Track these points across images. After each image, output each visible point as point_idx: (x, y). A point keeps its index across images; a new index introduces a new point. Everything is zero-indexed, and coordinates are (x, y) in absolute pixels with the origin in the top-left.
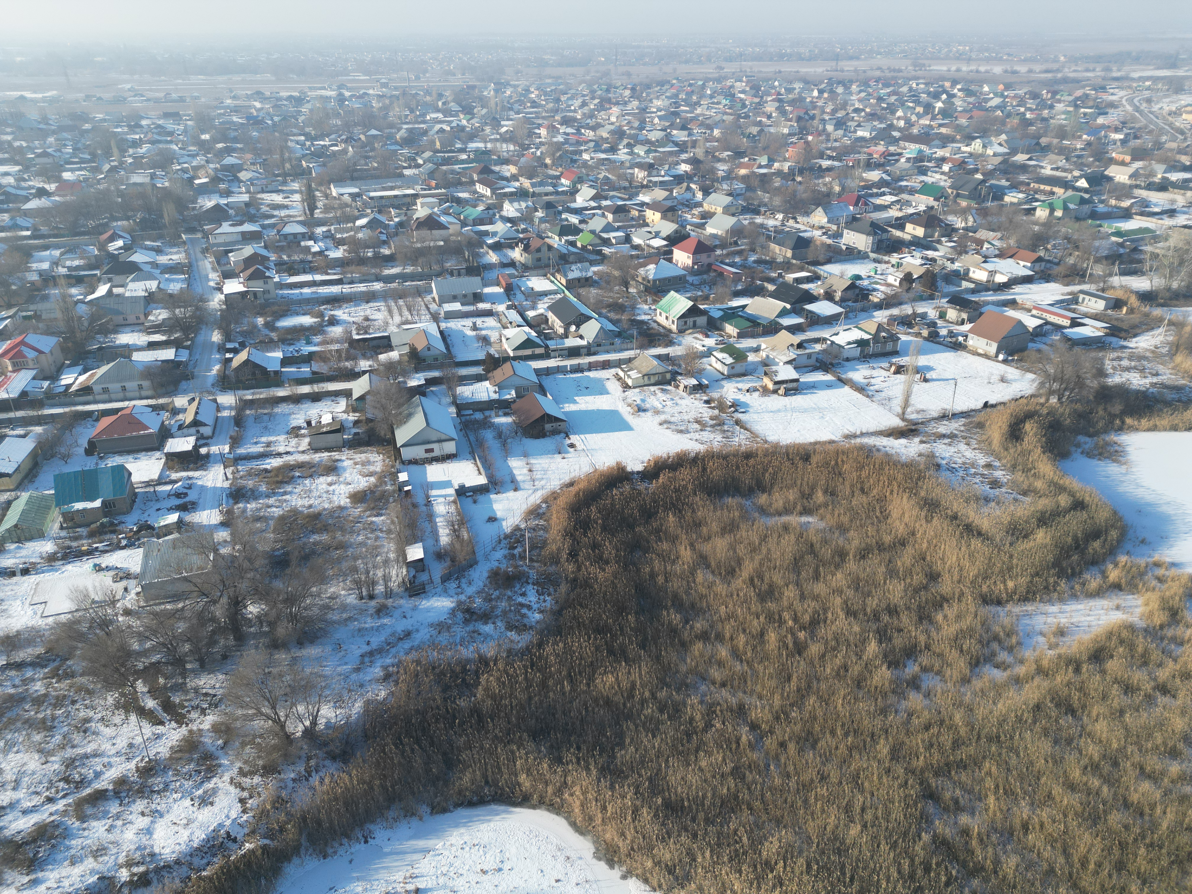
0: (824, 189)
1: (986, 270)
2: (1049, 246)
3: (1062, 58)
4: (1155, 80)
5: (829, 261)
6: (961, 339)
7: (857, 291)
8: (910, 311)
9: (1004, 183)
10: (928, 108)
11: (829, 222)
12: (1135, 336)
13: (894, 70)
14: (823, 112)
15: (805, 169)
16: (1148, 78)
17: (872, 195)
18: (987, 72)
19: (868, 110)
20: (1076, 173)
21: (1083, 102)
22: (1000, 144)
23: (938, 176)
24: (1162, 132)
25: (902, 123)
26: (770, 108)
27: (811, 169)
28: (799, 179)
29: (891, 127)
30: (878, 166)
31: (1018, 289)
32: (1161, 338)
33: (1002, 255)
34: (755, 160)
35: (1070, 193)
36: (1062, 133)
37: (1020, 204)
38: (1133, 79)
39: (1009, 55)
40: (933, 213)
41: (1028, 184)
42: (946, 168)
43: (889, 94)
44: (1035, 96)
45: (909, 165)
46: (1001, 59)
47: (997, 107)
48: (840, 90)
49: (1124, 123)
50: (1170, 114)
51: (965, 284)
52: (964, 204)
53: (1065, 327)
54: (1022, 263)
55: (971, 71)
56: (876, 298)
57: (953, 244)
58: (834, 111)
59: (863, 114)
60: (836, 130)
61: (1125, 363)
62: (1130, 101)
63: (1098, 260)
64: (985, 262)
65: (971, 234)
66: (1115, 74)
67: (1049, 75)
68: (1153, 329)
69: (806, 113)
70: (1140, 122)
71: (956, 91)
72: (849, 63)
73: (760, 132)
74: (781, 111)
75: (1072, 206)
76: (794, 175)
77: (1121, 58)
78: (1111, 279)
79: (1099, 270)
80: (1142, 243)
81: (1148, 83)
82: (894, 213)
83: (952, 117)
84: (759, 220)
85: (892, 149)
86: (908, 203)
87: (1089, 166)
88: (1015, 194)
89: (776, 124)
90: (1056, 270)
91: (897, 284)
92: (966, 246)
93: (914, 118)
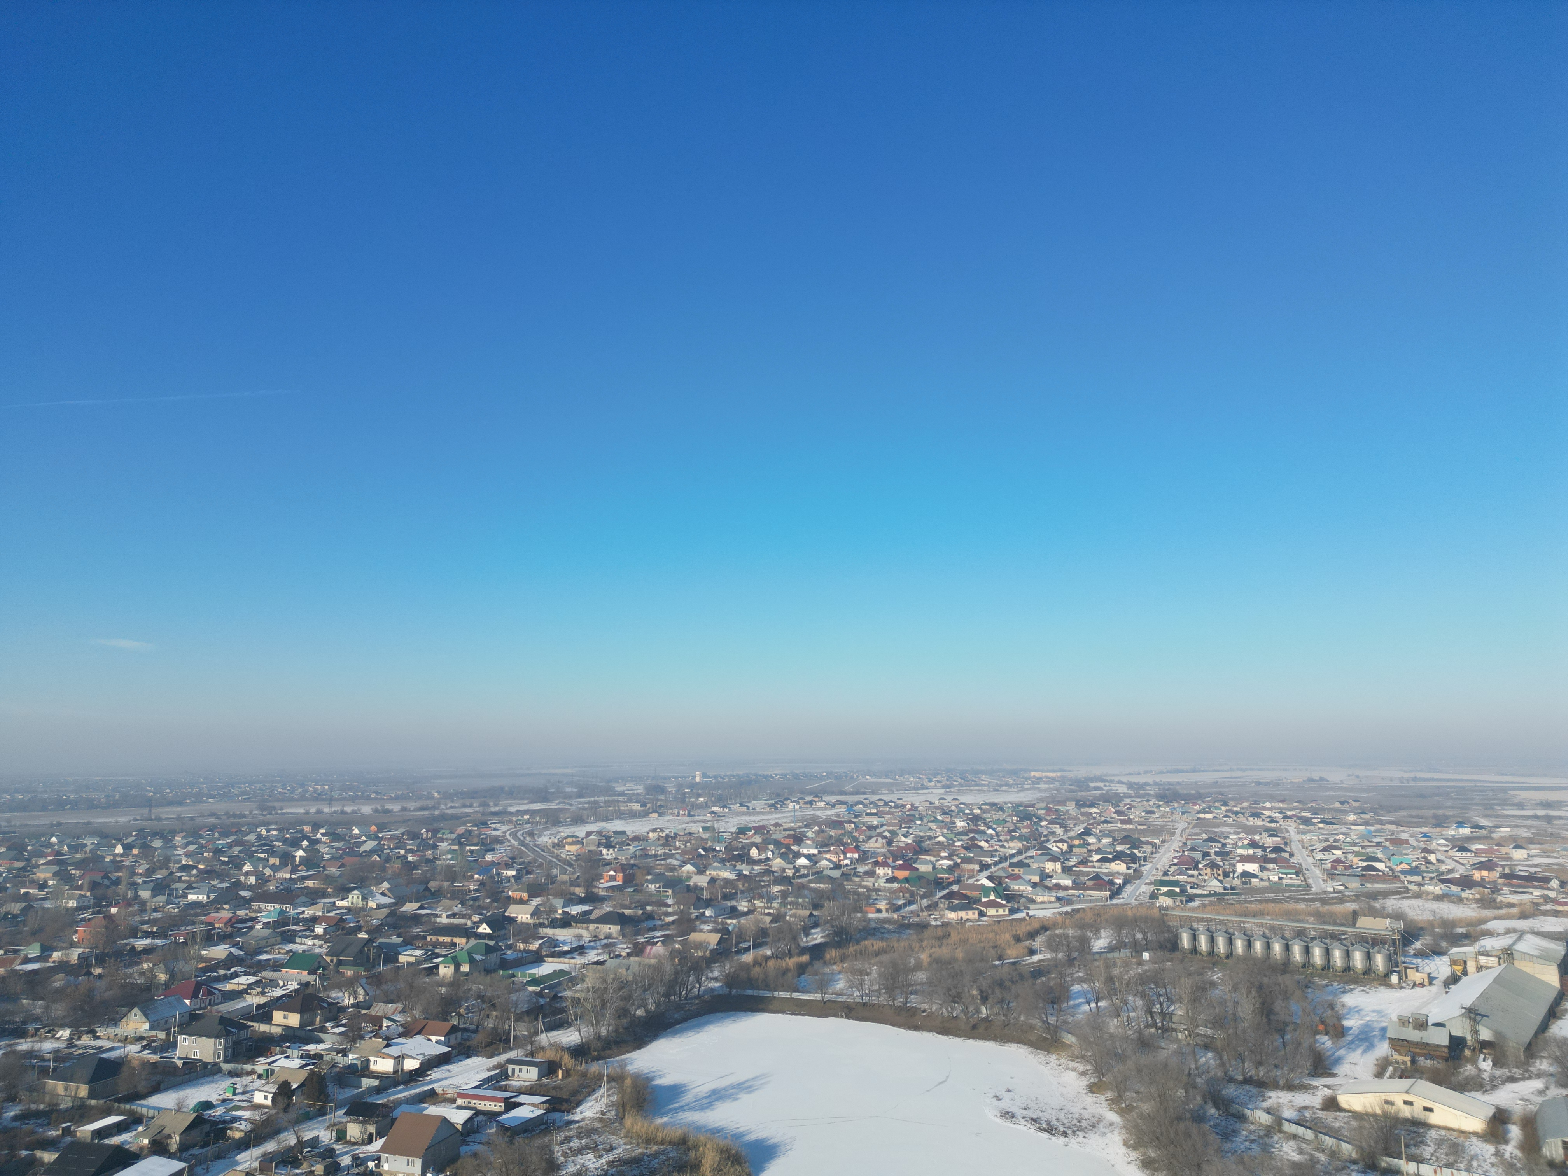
0: (140, 981)
1: (389, 1056)
2: (462, 1011)
3: (436, 795)
4: (533, 813)
5: (156, 1089)
6: (371, 1165)
7: (206, 1128)
8: (292, 1141)
9: (395, 939)
10: (287, 859)
11: (152, 1028)
12: (578, 1104)
13: (234, 816)
14: (134, 874)
15: (108, 955)
16: (526, 812)
17: (219, 979)
18: (354, 812)
19: (201, 866)
20: (476, 918)
21: (467, 839)
22: (383, 894)
23: (310, 942)
24: (551, 865)
25: (252, 880)
26: (44, 873)
27: (118, 954)
28: (98, 971)
29: (238, 885)
30: (223, 938)
31: (435, 1074)
32: (605, 1100)
33: (408, 1032)
34: (16, 952)
35: (473, 942)
36: (452, 875)
37: (418, 963)
38: (511, 813)
39: (377, 793)
40: (310, 990)
41: (425, 938)
42: (319, 930)
43: (230, 845)
44: (414, 836)
45: (268, 932)
46: (368, 798)
47: (373, 851)
48: (157, 843)
49: (513, 858)
50: (554, 847)
51: (366, 1082)
52: (349, 973)
53: (500, 1114)
54: (434, 1038)
55: (335, 812)
56: (237, 1133)
57: (342, 1029)
58: (149, 872)
59: (194, 872)
60: (154, 896)
61: (575, 1143)
62: (514, 835)
63: (519, 1018)
64: (388, 1046)
65: (364, 1012)
66: (493, 809)
67: (426, 813)
68: (594, 1091)
69: (106, 877)
70: (529, 856)
71: (319, 836)
72: (168, 809)
73: (24, 911)
74: (63, 876)
75: (478, 957)
76: (89, 966)
77: (496, 793)
78: (538, 1038)
79: (522, 1030)
80: (560, 988)
81: (526, 817)
82: (254, 999)
83: (319, 867)
84: (24, 1046)
85: (241, 913)
86: (273, 983)
87: (487, 908)
88: (410, 952)
89: (56, 895)
90: (477, 1039)
91: (269, 1102)
92: (360, 1029)
93: (268, 872)
